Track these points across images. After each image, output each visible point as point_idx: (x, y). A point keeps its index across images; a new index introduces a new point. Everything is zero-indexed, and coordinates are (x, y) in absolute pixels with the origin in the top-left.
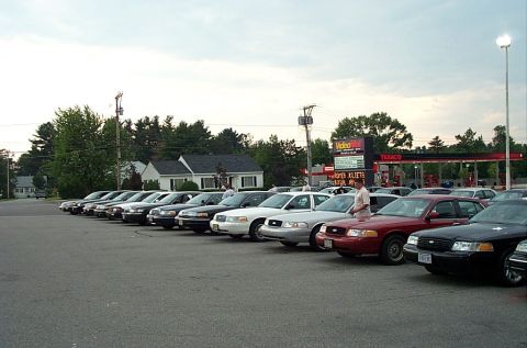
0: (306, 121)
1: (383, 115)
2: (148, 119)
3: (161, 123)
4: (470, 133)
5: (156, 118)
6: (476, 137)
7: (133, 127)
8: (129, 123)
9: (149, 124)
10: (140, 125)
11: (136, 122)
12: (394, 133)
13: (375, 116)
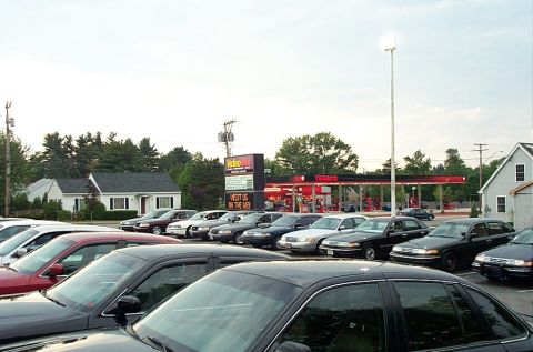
0: (226, 138)
1: (327, 135)
2: (89, 135)
3: (104, 139)
4: (418, 154)
5: (99, 134)
6: (424, 159)
7: (74, 144)
8: (70, 139)
9: (90, 140)
10: (81, 141)
11: (78, 138)
12: (339, 152)
13: (319, 136)
